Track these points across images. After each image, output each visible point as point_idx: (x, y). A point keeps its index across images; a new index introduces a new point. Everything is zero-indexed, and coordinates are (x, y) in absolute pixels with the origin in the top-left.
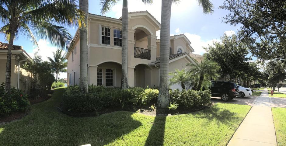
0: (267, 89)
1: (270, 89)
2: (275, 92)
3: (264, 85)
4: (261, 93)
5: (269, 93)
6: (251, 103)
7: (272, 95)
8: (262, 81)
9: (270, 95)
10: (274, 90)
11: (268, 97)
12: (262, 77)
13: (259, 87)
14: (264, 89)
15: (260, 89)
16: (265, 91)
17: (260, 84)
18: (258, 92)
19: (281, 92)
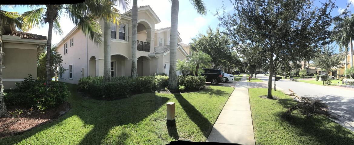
0: (245, 76)
1: (249, 76)
2: (253, 78)
3: (243, 72)
4: (240, 79)
5: (247, 79)
6: (234, 86)
7: (250, 80)
8: (242, 68)
9: (248, 80)
10: (252, 76)
11: (247, 82)
12: (242, 65)
13: (239, 74)
14: (243, 76)
15: (239, 76)
16: (245, 77)
17: (240, 71)
18: (238, 78)
19: (257, 78)
